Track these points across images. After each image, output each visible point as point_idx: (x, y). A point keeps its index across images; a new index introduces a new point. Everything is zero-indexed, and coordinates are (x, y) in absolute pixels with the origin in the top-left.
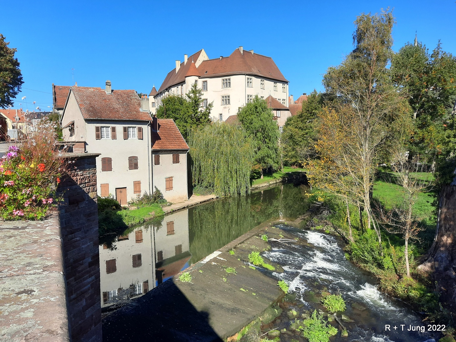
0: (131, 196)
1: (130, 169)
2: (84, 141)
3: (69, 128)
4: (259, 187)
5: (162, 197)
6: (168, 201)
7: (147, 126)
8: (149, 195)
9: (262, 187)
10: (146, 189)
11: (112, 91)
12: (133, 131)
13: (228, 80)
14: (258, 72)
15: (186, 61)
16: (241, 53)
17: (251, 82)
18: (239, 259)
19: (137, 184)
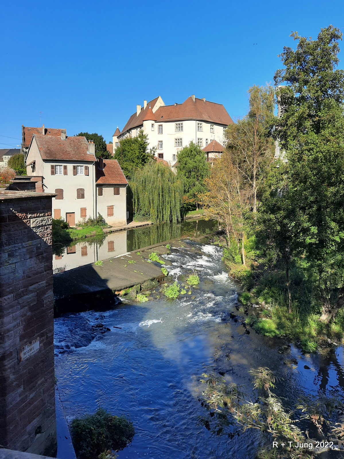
0: (78, 219)
1: (78, 198)
2: (42, 176)
3: (31, 166)
4: (193, 217)
5: (104, 221)
6: (108, 224)
7: (92, 165)
8: (93, 219)
9: (196, 217)
10: (90, 214)
11: (66, 137)
12: (81, 169)
13: (181, 125)
14: (208, 117)
15: (145, 106)
16: (193, 101)
17: (201, 127)
18: (141, 257)
19: (83, 211)
